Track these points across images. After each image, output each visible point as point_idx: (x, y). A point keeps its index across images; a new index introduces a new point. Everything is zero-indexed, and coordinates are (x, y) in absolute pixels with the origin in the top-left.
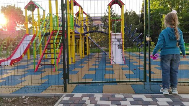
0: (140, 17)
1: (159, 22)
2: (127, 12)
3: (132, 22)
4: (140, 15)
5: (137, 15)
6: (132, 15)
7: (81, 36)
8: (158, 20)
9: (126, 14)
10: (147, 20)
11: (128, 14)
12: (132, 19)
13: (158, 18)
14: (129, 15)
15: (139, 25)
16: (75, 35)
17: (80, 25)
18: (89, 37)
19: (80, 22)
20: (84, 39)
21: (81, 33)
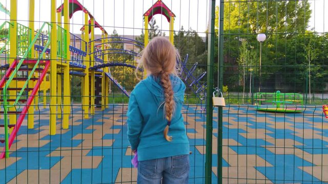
0: (204, 41)
1: (235, 52)
2: (183, 30)
4: (205, 39)
5: (199, 38)
6: (191, 37)
7: (87, 72)
8: (233, 48)
9: (182, 33)
10: (215, 47)
11: (185, 35)
12: (190, 43)
13: (233, 44)
14: (186, 37)
15: (203, 55)
16: (70, 70)
17: (86, 50)
18: (108, 74)
19: (86, 43)
20: (96, 77)
21: (88, 67)
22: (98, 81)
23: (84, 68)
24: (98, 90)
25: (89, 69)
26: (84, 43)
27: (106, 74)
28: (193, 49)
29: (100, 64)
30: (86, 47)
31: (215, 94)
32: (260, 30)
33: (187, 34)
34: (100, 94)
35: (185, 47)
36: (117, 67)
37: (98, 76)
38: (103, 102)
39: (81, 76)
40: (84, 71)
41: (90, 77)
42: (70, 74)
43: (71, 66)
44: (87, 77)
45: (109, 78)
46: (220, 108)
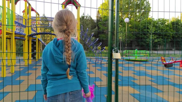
0: (96, 22)
2: (84, 15)
3: (89, 26)
4: (96, 21)
5: (93, 20)
6: (88, 19)
9: (83, 17)
11: (85, 18)
12: (88, 23)
15: (95, 29)
16: (15, 36)
17: (26, 24)
18: (40, 39)
19: (26, 20)
20: (32, 41)
21: (27, 34)
22: (34, 43)
23: (25, 35)
24: (34, 49)
25: (28, 36)
26: (25, 20)
27: (38, 39)
28: (90, 26)
29: (35, 33)
30: (26, 22)
31: (114, 51)
32: (124, 17)
33: (86, 18)
34: (35, 51)
35: (85, 25)
36: (45, 35)
37: (33, 40)
38: (36, 56)
39: (23, 40)
40: (24, 37)
41: (28, 41)
42: (15, 39)
43: (15, 34)
44: (26, 41)
45: (41, 41)
46: (117, 60)
